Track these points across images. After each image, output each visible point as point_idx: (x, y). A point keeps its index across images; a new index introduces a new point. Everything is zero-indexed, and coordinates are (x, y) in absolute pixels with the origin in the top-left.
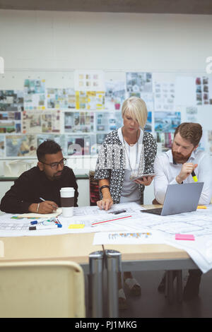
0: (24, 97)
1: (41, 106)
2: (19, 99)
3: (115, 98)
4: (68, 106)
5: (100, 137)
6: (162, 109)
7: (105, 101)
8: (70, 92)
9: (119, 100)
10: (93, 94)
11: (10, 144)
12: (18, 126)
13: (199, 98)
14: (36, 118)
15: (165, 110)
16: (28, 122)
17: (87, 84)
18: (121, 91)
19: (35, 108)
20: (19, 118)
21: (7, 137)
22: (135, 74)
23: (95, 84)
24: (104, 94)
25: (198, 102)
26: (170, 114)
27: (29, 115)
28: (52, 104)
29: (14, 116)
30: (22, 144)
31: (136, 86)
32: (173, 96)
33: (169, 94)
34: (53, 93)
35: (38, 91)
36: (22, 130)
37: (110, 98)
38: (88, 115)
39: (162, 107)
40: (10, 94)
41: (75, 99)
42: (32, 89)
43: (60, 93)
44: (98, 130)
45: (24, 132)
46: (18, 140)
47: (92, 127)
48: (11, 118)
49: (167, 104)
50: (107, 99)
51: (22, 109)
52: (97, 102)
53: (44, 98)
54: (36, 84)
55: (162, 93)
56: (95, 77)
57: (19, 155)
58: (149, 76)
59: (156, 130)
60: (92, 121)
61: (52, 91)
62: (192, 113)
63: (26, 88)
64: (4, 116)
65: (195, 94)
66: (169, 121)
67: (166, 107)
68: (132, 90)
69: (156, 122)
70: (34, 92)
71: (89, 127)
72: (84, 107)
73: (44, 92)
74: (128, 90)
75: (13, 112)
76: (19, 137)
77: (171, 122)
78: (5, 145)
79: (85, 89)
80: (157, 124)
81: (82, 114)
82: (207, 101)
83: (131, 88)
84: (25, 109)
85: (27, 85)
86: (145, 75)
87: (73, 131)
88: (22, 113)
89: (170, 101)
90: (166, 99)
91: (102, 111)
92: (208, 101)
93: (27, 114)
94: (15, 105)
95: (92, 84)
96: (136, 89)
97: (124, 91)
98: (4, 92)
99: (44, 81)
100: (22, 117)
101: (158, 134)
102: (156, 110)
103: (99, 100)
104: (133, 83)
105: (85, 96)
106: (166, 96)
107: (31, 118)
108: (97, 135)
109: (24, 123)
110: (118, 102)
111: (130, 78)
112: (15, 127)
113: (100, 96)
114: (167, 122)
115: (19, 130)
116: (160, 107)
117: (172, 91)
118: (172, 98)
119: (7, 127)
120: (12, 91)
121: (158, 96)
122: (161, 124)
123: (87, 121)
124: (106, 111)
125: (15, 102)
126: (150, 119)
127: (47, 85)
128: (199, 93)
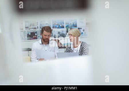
38: (36, 22)
59: (66, 27)
60: (38, 24)
69: (66, 24)
71: (36, 27)
77: (72, 24)
87: (29, 29)
101: (67, 29)
108: (40, 30)
122: (69, 25)
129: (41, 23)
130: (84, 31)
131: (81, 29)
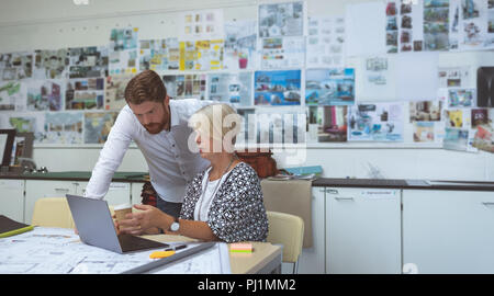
0: (109, 55)
1: (131, 68)
2: (103, 58)
3: (239, 49)
4: (168, 66)
6: (320, 64)
7: (224, 55)
8: (172, 44)
9: (245, 52)
10: (205, 45)
11: (89, 126)
12: (100, 98)
13: (391, 41)
14: (123, 86)
15: (326, 66)
16: (113, 92)
17: (197, 31)
18: (248, 38)
19: (123, 71)
20: (102, 88)
21: (86, 116)
22: (274, 7)
23: (208, 30)
24: (223, 45)
25: (391, 47)
26: (334, 73)
27: (115, 82)
28: (146, 64)
29: (95, 85)
30: (104, 126)
31: (274, 26)
33: (334, 36)
34: (147, 47)
35: (128, 46)
36: (105, 104)
37: (231, 50)
38: (197, 79)
39: (320, 60)
40: (92, 52)
41: (178, 54)
42: (120, 42)
43: (157, 47)
45: (108, 107)
46: (100, 119)
48: (92, 87)
49: (327, 53)
50: (227, 51)
51: (107, 72)
52: (211, 58)
53: (136, 56)
54: (125, 35)
55: (320, 36)
56: (210, 17)
57: (99, 142)
58: (298, 7)
59: (307, 102)
60: (203, 89)
61: (146, 44)
62: (377, 69)
63: (113, 42)
64: (83, 85)
65: (382, 34)
66: (333, 85)
67: (326, 61)
68: (268, 35)
69: (307, 87)
70: (122, 47)
72: (191, 66)
73: (135, 46)
74: (261, 35)
75: (94, 78)
76: (101, 114)
77: (335, 86)
78: (83, 127)
79: (193, 38)
80: (310, 92)
81: (189, 77)
82: (407, 45)
83: (267, 31)
84: (110, 74)
85: (114, 37)
86: (291, 6)
88: (105, 80)
89: (335, 50)
90: (327, 47)
91: (219, 71)
92: (412, 45)
93: (112, 80)
94: (98, 69)
95: (205, 30)
96: (274, 32)
97: (255, 36)
98: (85, 50)
99: (136, 30)
100: (106, 85)
101: (311, 107)
102: (310, 66)
103: (215, 54)
104: (270, 22)
105: (193, 48)
106: (327, 41)
107: (117, 86)
109: (108, 94)
110: (244, 56)
111: (265, 14)
112: (96, 101)
113: (216, 48)
114: (327, 87)
115: (101, 105)
116: (316, 61)
117: (339, 31)
118: (338, 44)
119: (86, 101)
120: (95, 48)
121: (313, 42)
122: (318, 92)
123: (196, 89)
124: (225, 71)
125: (97, 64)
126: (297, 82)
127: (140, 36)
128: (391, 32)
129: (217, 83)
130: (385, 117)
131: (374, 109)
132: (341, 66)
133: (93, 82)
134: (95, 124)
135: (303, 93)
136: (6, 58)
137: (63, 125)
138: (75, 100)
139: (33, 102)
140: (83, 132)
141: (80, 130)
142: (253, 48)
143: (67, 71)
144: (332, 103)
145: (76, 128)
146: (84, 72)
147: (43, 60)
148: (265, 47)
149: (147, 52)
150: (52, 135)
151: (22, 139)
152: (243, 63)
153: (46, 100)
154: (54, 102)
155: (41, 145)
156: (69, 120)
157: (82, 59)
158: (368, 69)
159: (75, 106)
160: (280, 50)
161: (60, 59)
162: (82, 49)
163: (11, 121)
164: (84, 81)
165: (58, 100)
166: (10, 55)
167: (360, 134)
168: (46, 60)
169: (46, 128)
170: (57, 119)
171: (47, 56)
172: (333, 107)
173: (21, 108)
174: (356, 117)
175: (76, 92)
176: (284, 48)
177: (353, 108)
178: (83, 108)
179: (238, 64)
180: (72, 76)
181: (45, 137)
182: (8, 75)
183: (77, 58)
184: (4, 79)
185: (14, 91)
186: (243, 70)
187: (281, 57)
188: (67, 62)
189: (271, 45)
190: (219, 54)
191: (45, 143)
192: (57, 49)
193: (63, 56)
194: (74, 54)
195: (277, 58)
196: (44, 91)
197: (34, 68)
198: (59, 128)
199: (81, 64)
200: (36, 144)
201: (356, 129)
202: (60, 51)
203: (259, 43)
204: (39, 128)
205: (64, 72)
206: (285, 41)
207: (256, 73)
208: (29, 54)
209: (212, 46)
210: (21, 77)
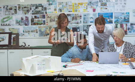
0: (47, 7)
1: (55, 11)
2: (44, 8)
3: (93, 6)
4: (68, 11)
5: (85, 27)
6: (119, 11)
7: (88, 7)
8: (70, 4)
9: (95, 7)
10: (81, 4)
11: (40, 31)
12: (44, 21)
14: (52, 17)
16: (49, 19)
18: (96, 2)
19: (52, 12)
20: (45, 18)
21: (39, 27)
24: (87, 4)
26: (123, 14)
27: (49, 16)
28: (61, 10)
29: (42, 17)
30: (46, 31)
32: (125, 4)
33: (123, 2)
34: (61, 5)
35: (54, 4)
36: (46, 23)
38: (79, 15)
39: (119, 10)
40: (40, 6)
41: (72, 7)
42: (51, 3)
43: (64, 4)
44: (84, 23)
45: (47, 24)
46: (44, 28)
47: (81, 22)
49: (121, 8)
50: (89, 6)
51: (46, 13)
52: (83, 8)
53: (57, 8)
55: (119, 2)
57: (44, 36)
59: (115, 23)
60: (81, 18)
61: (60, 3)
63: (48, 2)
64: (37, 17)
66: (123, 17)
68: (102, 1)
69: (115, 18)
70: (51, 4)
71: (79, 21)
72: (76, 11)
73: (56, 4)
74: (100, 1)
75: (42, 15)
76: (44, 27)
77: (124, 18)
78: (38, 31)
79: (77, 2)
80: (116, 19)
81: (76, 15)
84: (47, 13)
87: (71, 24)
88: (46, 15)
89: (123, 7)
90: (121, 6)
91: (86, 13)
94: (43, 11)
97: (98, 2)
98: (37, 5)
100: (46, 17)
101: (116, 24)
102: (115, 11)
103: (85, 7)
105: (77, 5)
106: (121, 4)
107: (50, 17)
108: (83, 25)
109: (47, 20)
110: (94, 8)
112: (43, 22)
113: (85, 5)
114: (121, 18)
115: (44, 24)
116: (118, 10)
117: (125, 1)
118: (124, 5)
119: (39, 22)
120: (41, 4)
121: (116, 4)
122: (118, 19)
123: (78, 19)
124: (88, 13)
125: (42, 10)
126: (112, 16)
129: (85, 17)
132: (125, 12)
133: (42, 16)
134: (42, 30)
135: (114, 20)
136: (6, 7)
137: (30, 31)
138: (35, 22)
139: (18, 23)
140: (38, 33)
141: (37, 32)
142: (97, 6)
143: (31, 12)
144: (123, 23)
145: (35, 31)
146: (38, 12)
147: (21, 8)
148: (101, 5)
149: (61, 6)
150: (26, 34)
151: (15, 35)
152: (94, 10)
153: (23, 22)
154: (27, 23)
155: (22, 37)
156: (33, 28)
157: (36, 8)
158: (133, 13)
159: (34, 24)
160: (106, 6)
161: (28, 8)
162: (36, 4)
163: (9, 29)
164: (38, 15)
165: (28, 22)
166: (7, 6)
167: (131, 32)
168: (22, 8)
169: (24, 32)
170: (28, 29)
171: (22, 7)
172: (123, 24)
173: (13, 25)
174: (130, 27)
175: (35, 19)
176: (107, 6)
177: (129, 24)
178: (38, 25)
179: (92, 11)
180: (33, 14)
181: (24, 35)
182: (7, 13)
183: (34, 8)
184: (6, 15)
185: (10, 19)
186: (94, 13)
187: (107, 9)
188: (31, 9)
189: (103, 5)
190: (86, 7)
191: (23, 37)
192: (26, 4)
193: (29, 7)
194: (33, 6)
195: (105, 9)
196: (22, 19)
197: (18, 11)
198: (29, 32)
199: (36, 10)
200: (20, 37)
201: (130, 31)
202: (28, 5)
203: (99, 4)
204: (21, 32)
205: (30, 13)
206: (108, 4)
207: (98, 13)
208: (16, 6)
209: (83, 5)
210: (13, 14)
